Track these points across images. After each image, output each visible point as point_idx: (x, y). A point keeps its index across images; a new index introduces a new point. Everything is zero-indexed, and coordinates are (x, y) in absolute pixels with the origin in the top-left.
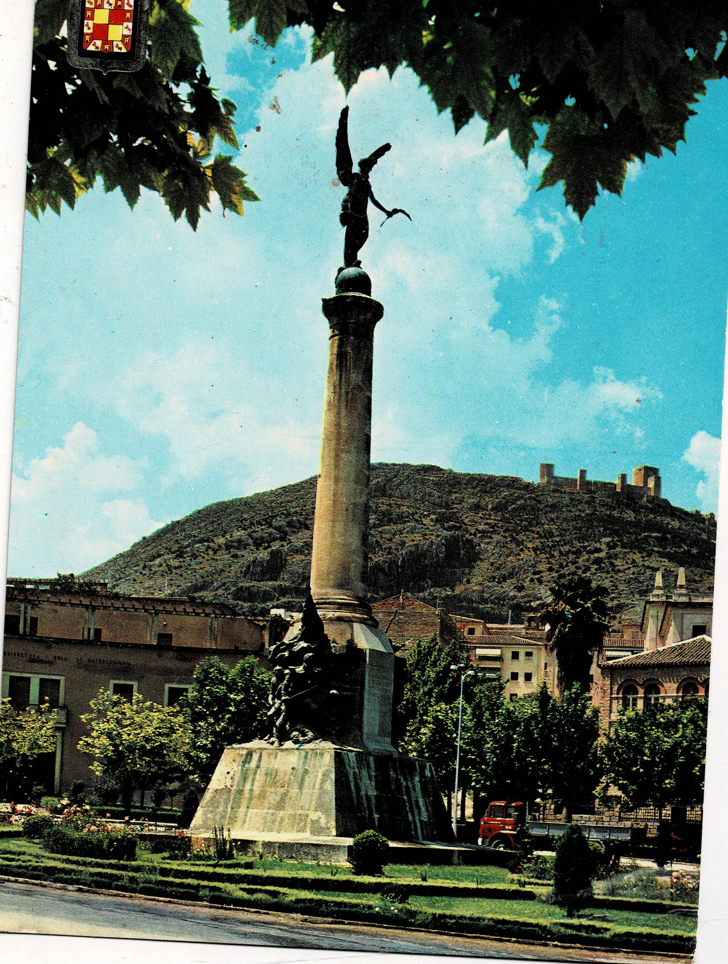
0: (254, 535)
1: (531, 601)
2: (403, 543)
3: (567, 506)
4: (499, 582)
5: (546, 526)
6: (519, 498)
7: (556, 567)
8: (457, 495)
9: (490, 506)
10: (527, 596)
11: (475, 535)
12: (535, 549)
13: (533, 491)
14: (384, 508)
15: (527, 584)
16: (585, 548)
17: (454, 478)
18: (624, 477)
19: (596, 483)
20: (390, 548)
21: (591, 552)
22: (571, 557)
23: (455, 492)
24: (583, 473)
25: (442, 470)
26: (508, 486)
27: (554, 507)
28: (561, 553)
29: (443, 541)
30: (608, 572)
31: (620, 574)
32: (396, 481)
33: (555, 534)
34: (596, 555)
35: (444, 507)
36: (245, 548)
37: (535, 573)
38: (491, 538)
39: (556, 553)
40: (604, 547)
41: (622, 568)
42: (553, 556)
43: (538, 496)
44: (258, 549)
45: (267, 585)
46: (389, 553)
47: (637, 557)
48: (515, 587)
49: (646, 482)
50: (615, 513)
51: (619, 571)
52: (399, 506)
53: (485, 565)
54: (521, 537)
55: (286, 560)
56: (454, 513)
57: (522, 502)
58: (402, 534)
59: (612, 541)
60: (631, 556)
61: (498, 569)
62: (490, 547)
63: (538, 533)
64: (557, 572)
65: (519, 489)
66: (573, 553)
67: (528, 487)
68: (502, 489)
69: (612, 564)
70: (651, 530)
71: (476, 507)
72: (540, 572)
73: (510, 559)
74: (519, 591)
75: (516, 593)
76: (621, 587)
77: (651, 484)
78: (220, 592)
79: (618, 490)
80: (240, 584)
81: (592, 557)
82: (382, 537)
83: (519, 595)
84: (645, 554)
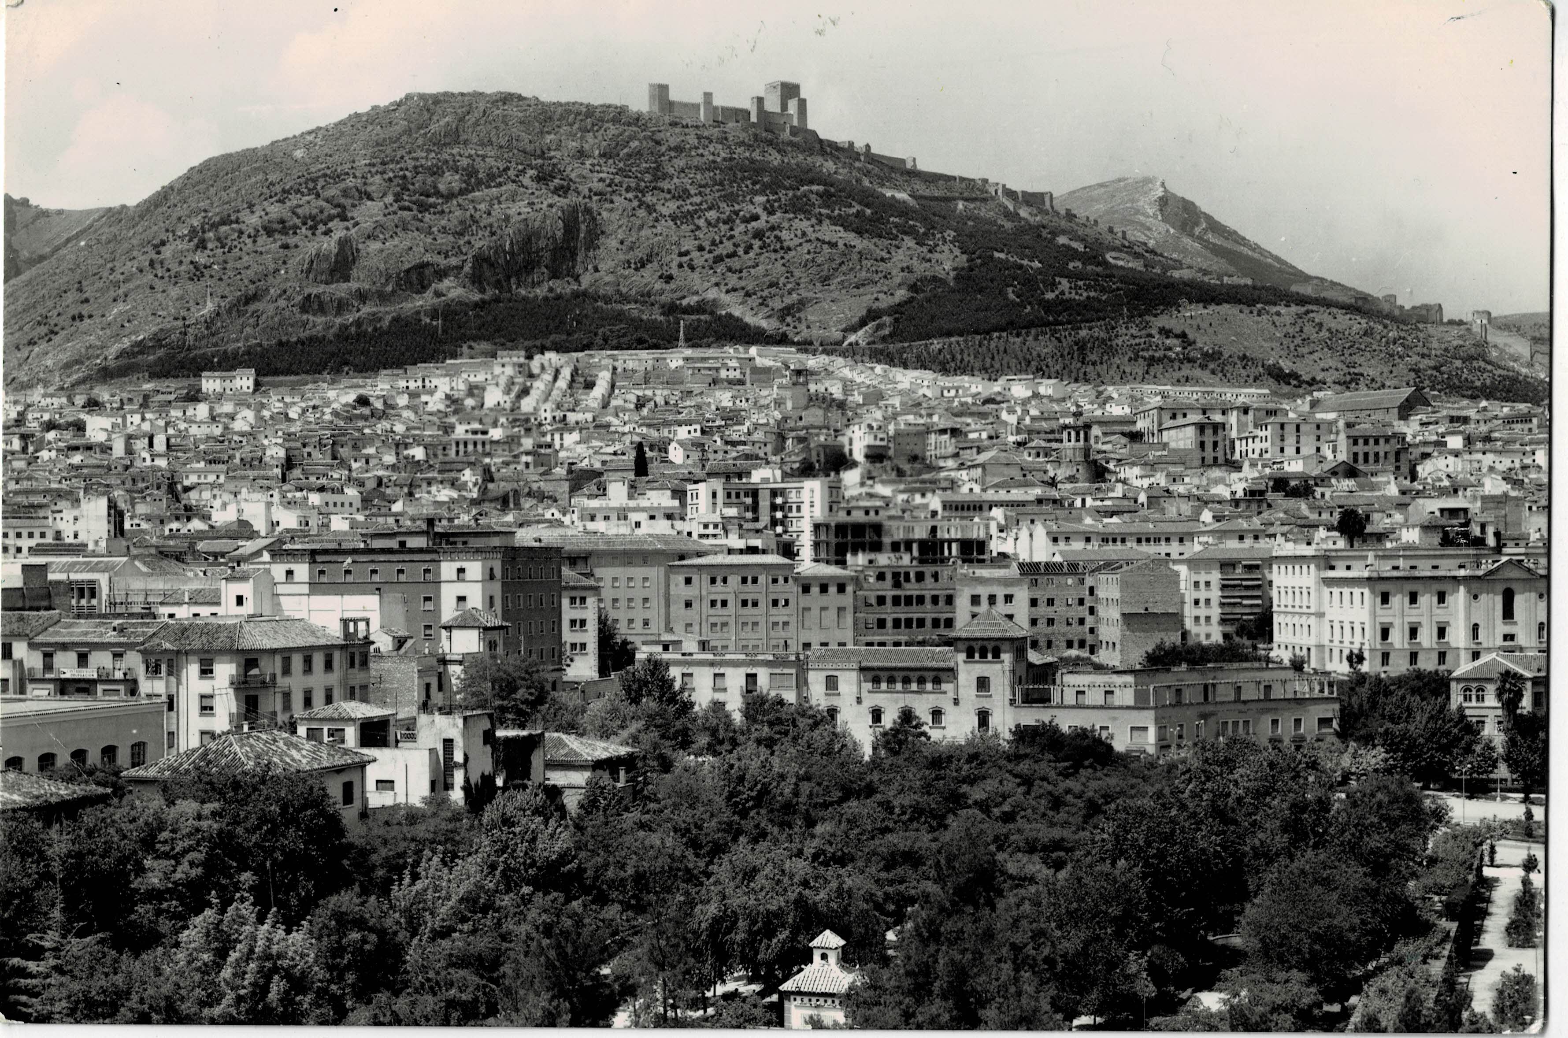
0: (299, 211)
1: (684, 297)
2: (507, 218)
3: (697, 148)
4: (636, 269)
5: (676, 180)
6: (632, 138)
7: (707, 245)
8: (552, 136)
9: (597, 152)
10: (679, 289)
11: (590, 198)
12: (673, 218)
13: (645, 127)
14: (464, 162)
15: (674, 271)
16: (737, 213)
17: (544, 112)
18: (760, 100)
19: (724, 109)
20: (491, 226)
21: (746, 221)
22: (724, 228)
23: (549, 133)
24: (708, 96)
25: (525, 99)
26: (615, 120)
27: (679, 149)
28: (709, 224)
29: (560, 214)
30: (775, 251)
31: (792, 253)
32: (471, 119)
33: (692, 192)
34: (754, 224)
35: (539, 157)
36: (295, 233)
37: (681, 254)
38: (612, 202)
39: (701, 222)
40: (759, 211)
41: (792, 244)
42: (698, 228)
43: (653, 132)
44: (314, 234)
45: (341, 289)
46: (493, 234)
47: (805, 225)
48: (660, 277)
49: (784, 107)
50: (756, 155)
51: (789, 249)
52: (484, 157)
53: (613, 243)
54: (649, 198)
55: (358, 250)
56: (554, 165)
57: (637, 143)
58: (500, 203)
59: (768, 201)
60: (796, 223)
61: (631, 249)
62: (615, 216)
63: (669, 192)
64: (710, 252)
65: (629, 124)
66: (725, 223)
67: (637, 120)
68: (606, 125)
69: (778, 238)
70: (811, 182)
71: (581, 154)
72: (687, 253)
73: (643, 233)
74: (667, 282)
75: (664, 286)
76: (797, 273)
77: (793, 107)
78: (282, 303)
79: (754, 119)
80: (307, 291)
81: (750, 226)
82: (476, 209)
83: (667, 287)
84: (814, 221)
